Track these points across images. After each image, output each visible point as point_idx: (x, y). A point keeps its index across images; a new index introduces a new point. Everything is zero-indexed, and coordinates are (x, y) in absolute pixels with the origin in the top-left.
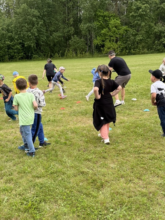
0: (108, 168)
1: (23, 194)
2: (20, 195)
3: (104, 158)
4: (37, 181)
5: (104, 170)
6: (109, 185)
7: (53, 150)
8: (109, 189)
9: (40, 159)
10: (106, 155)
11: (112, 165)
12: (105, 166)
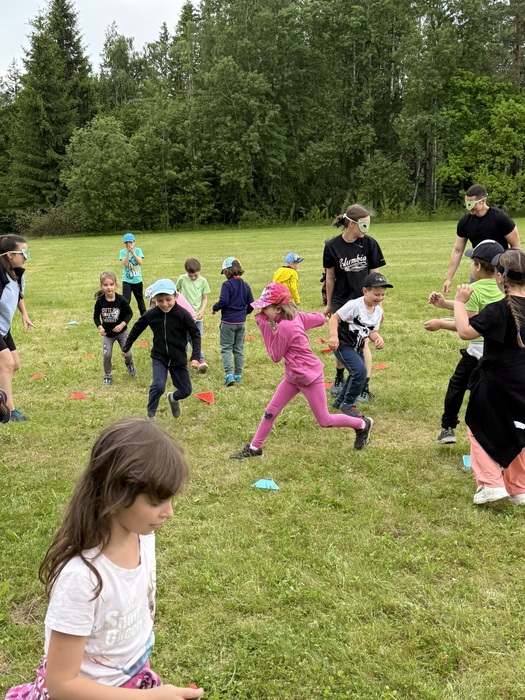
0: (478, 602)
1: (195, 664)
2: (184, 665)
3: (462, 564)
4: (242, 623)
5: (463, 608)
6: (481, 661)
7: (295, 522)
8: (479, 677)
9: (252, 550)
10: (470, 554)
11: (492, 594)
12: (465, 593)
